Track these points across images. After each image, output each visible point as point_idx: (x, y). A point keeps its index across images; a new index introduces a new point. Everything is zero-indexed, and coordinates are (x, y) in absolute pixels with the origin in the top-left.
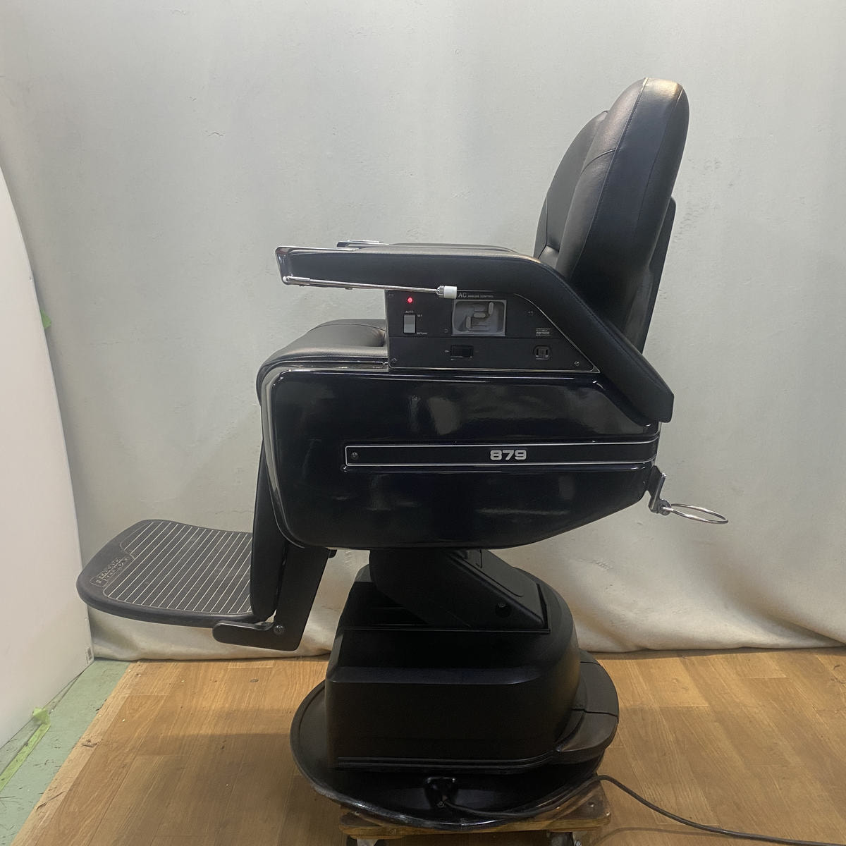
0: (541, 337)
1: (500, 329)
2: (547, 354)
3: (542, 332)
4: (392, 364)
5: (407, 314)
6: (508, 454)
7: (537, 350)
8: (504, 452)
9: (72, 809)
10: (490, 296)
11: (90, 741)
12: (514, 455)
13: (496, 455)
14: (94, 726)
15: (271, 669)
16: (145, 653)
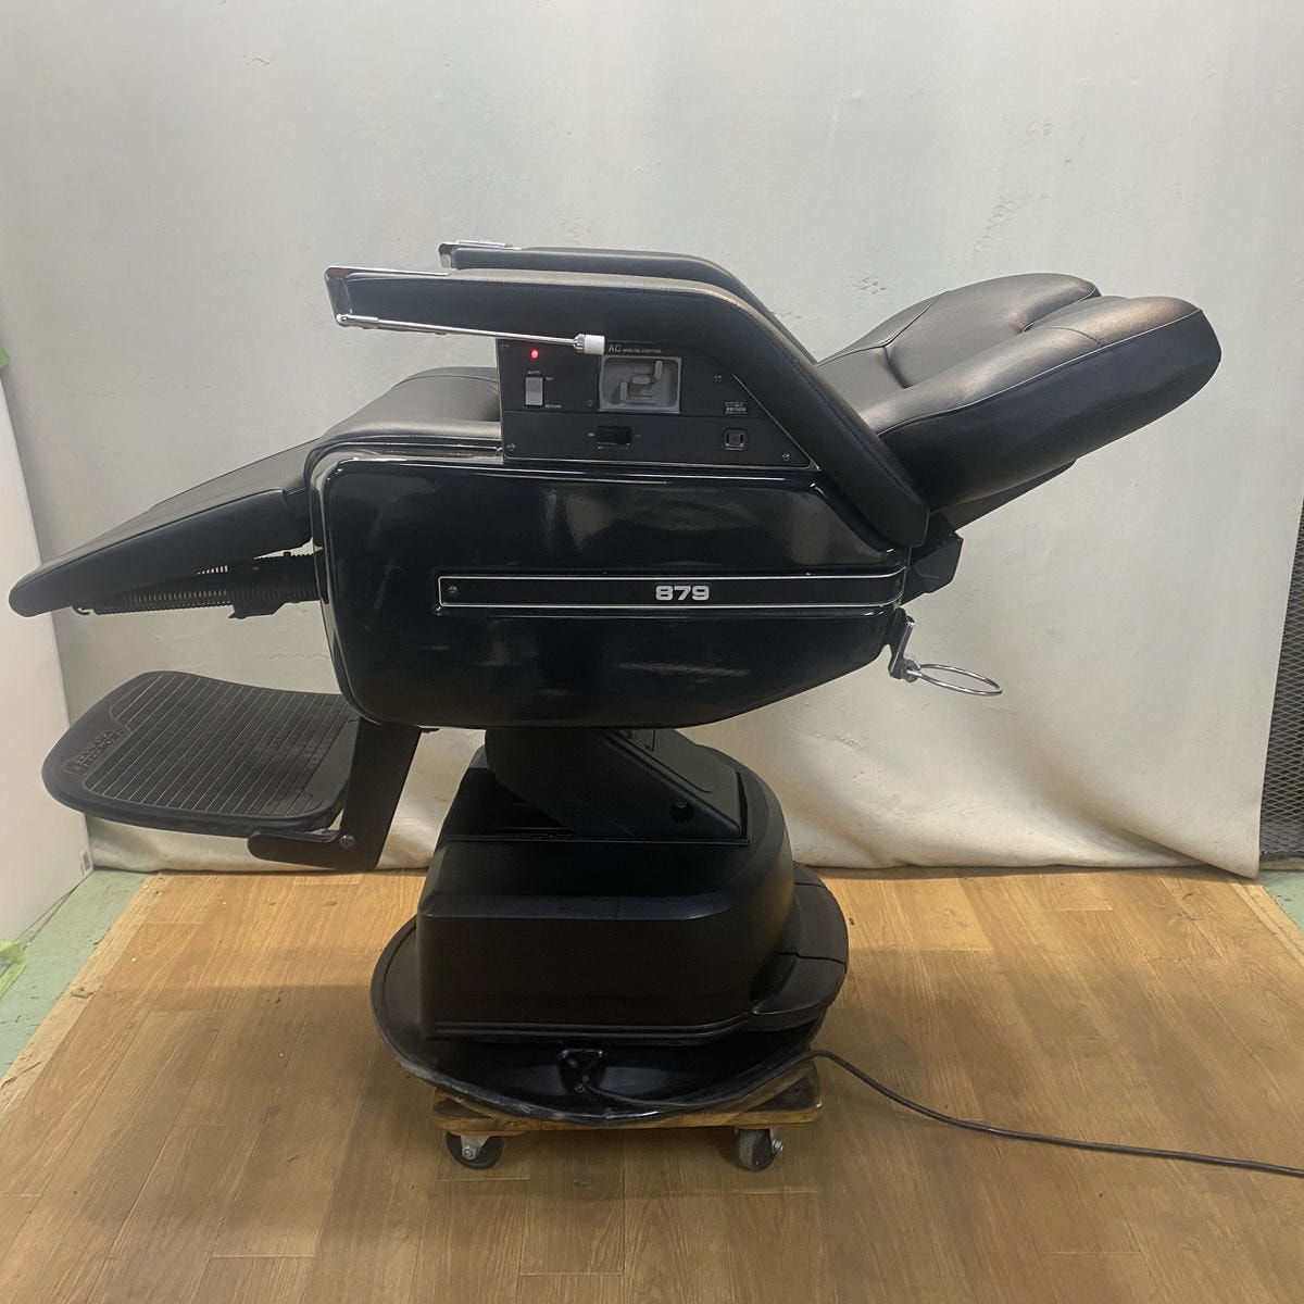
0: (735, 416)
1: (671, 403)
2: (742, 442)
3: (735, 408)
4: (507, 452)
6: (682, 592)
7: (728, 436)
8: (677, 588)
9: (53, 1087)
10: (655, 351)
11: (82, 990)
12: (691, 594)
13: (664, 593)
14: (90, 968)
15: (357, 886)
16: (169, 862)
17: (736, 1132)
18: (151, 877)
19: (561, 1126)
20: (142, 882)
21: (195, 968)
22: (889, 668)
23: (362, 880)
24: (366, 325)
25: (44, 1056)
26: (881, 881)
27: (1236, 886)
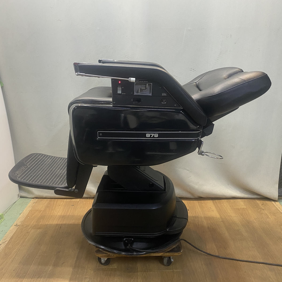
0: (164, 96)
1: (150, 93)
2: (165, 102)
3: (164, 94)
4: (113, 104)
5: (119, 87)
6: (152, 135)
7: (162, 100)
8: (151, 134)
9: (10, 246)
10: (146, 82)
11: (17, 224)
12: (154, 136)
13: (148, 135)
14: (19, 219)
15: (78, 202)
16: (37, 196)
17: (163, 257)
18: (32, 199)
19: (123, 256)
20: (31, 200)
21: (42, 220)
22: (198, 153)
23: (80, 200)
24: (82, 75)
25: (8, 239)
26: (195, 201)
27: (273, 202)
